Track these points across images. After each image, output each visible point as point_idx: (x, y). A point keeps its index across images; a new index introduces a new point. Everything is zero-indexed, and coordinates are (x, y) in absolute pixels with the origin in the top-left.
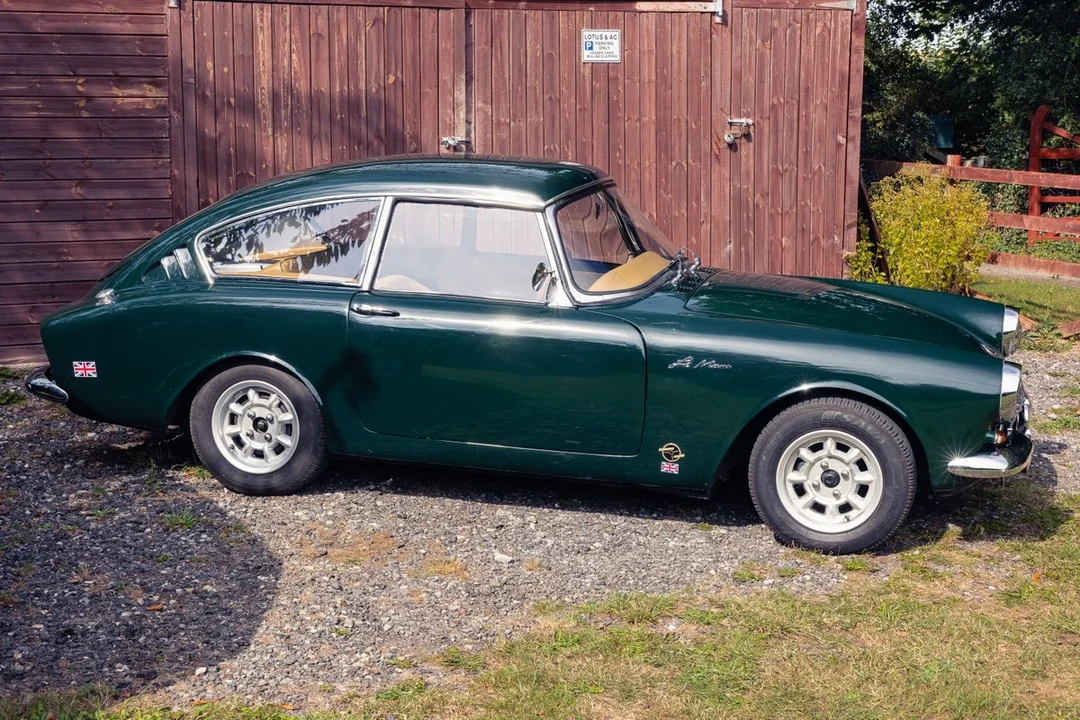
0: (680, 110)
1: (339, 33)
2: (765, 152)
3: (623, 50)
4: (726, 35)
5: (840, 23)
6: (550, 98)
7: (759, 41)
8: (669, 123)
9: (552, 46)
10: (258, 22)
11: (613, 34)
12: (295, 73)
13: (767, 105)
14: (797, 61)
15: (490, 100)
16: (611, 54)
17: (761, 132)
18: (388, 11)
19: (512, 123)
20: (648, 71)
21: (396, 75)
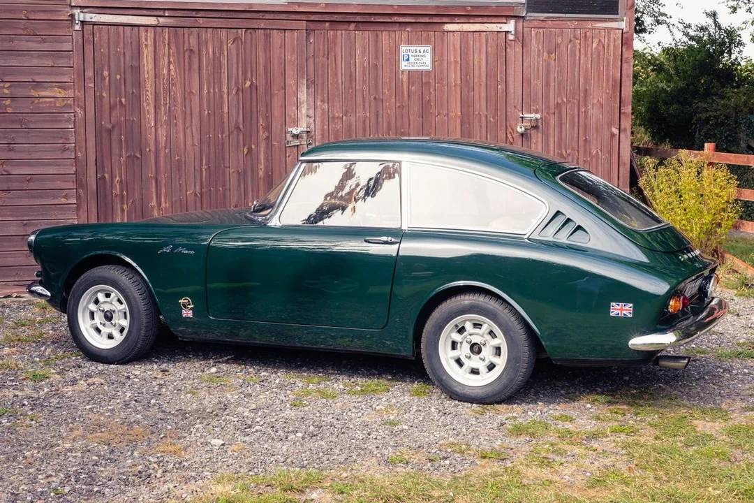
0: (481, 107)
1: (207, 49)
2: (551, 140)
3: (434, 61)
4: (519, 49)
5: (612, 40)
6: (375, 98)
7: (546, 54)
8: (471, 118)
9: (377, 58)
10: (144, 41)
11: (426, 48)
12: (173, 80)
13: (552, 103)
14: (577, 70)
15: (326, 100)
16: (425, 64)
17: (548, 124)
18: (245, 32)
19: (344, 118)
20: (454, 77)
21: (251, 81)
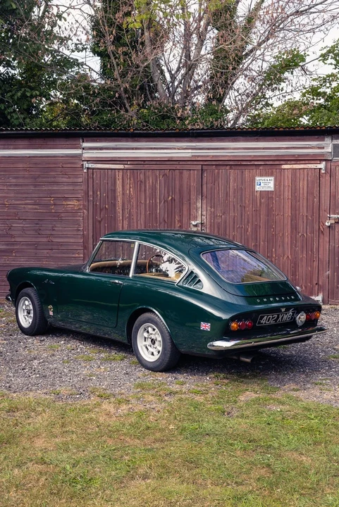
0: (303, 211)
1: (149, 180)
3: (275, 185)
4: (328, 178)
6: (240, 206)
8: (297, 217)
9: (242, 184)
10: (117, 177)
11: (271, 179)
12: (132, 196)
15: (213, 206)
16: (270, 187)
18: (169, 171)
19: (223, 216)
20: (287, 194)
21: (172, 196)
